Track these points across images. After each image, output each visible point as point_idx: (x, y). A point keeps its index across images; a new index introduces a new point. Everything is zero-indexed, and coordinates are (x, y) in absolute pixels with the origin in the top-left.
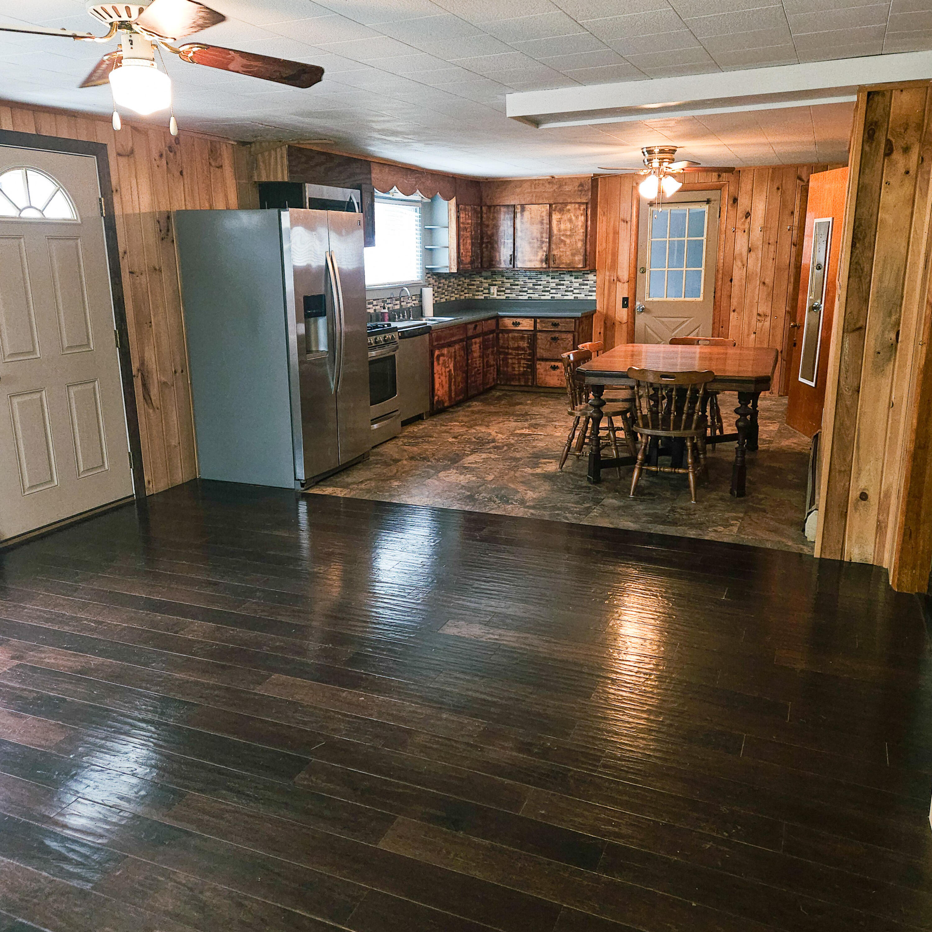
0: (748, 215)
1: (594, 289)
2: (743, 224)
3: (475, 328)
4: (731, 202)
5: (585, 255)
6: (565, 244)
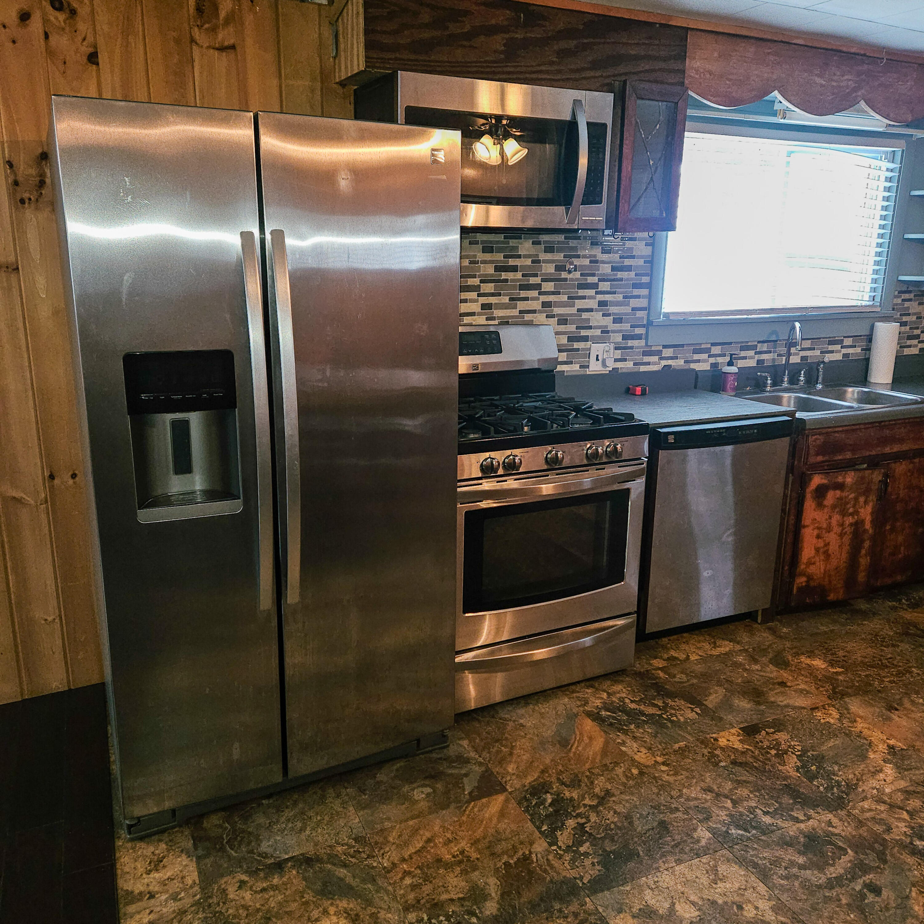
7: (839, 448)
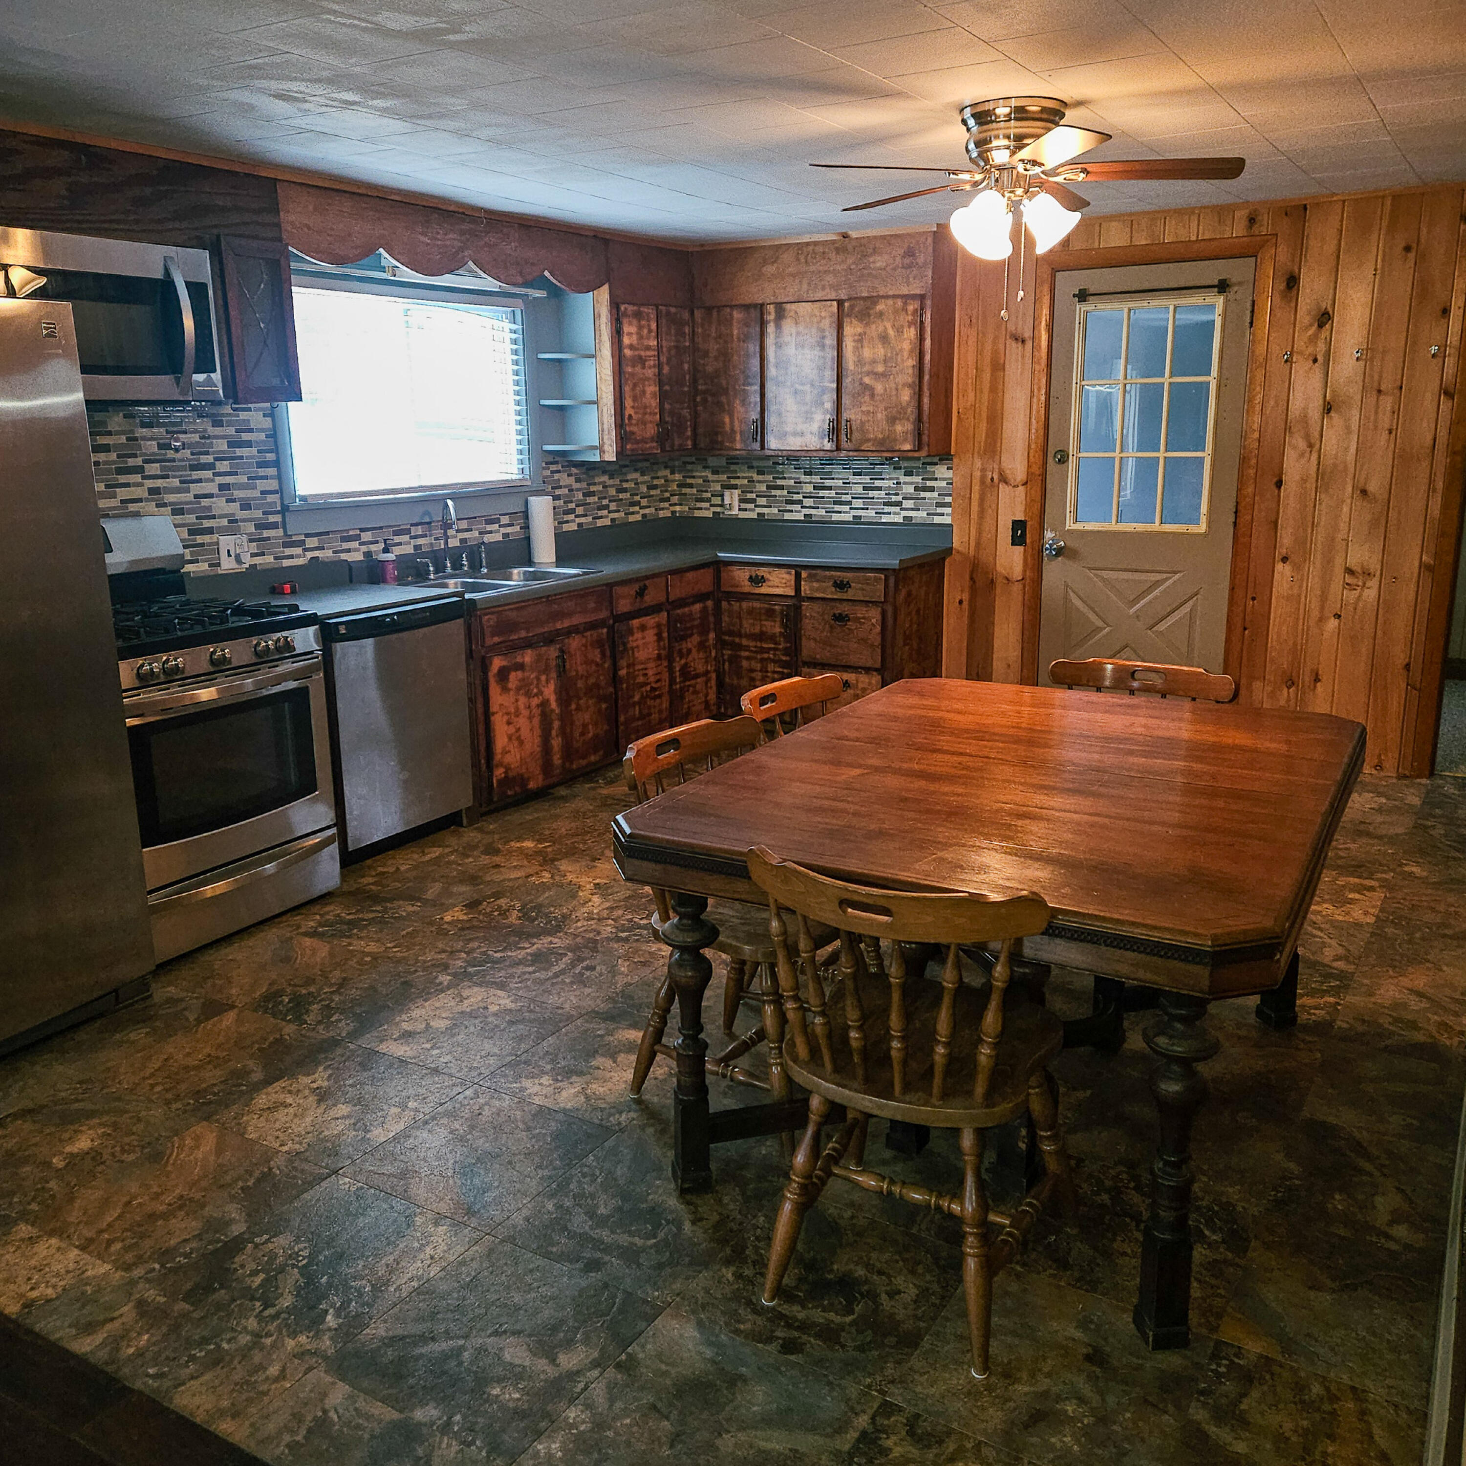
0: (1324, 318)
1: (948, 499)
2: (1313, 340)
3: (641, 593)
4: (1283, 286)
5: (919, 419)
6: (872, 396)
7: (513, 627)
